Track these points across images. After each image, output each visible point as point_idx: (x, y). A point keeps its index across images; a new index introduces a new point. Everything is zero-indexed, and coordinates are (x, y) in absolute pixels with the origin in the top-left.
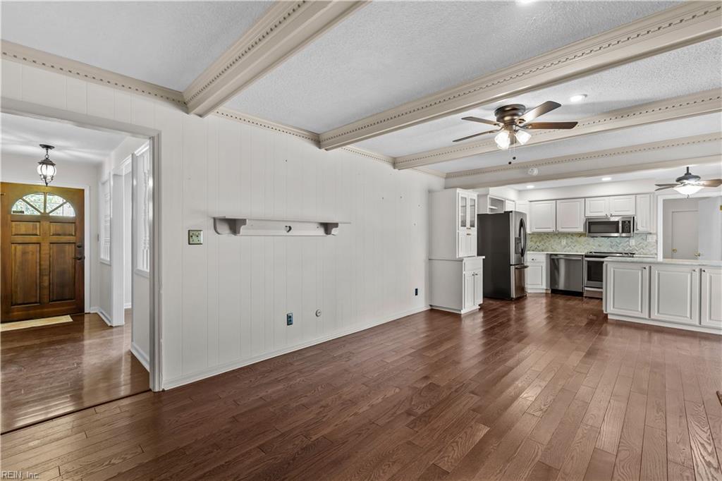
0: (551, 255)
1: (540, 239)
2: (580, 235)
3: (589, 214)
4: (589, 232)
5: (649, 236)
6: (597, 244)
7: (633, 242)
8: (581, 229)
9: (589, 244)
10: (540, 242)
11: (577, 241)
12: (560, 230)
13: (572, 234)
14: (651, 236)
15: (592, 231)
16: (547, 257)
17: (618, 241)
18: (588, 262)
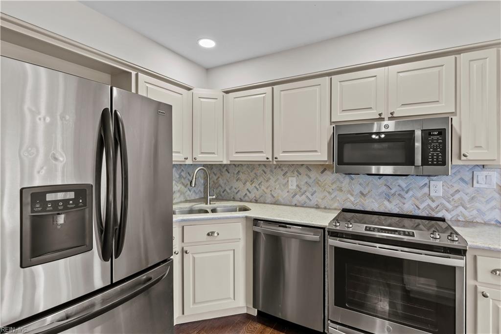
0: (256, 221)
1: (252, 175)
2: (324, 168)
3: (340, 116)
4: (341, 162)
5: (481, 175)
6: (357, 189)
7: (438, 187)
8: (322, 155)
9: (341, 190)
10: (252, 182)
11: (317, 182)
12: (282, 157)
13: (308, 167)
14: (485, 173)
15: (346, 158)
16: (247, 228)
17: (404, 185)
18: (338, 250)
